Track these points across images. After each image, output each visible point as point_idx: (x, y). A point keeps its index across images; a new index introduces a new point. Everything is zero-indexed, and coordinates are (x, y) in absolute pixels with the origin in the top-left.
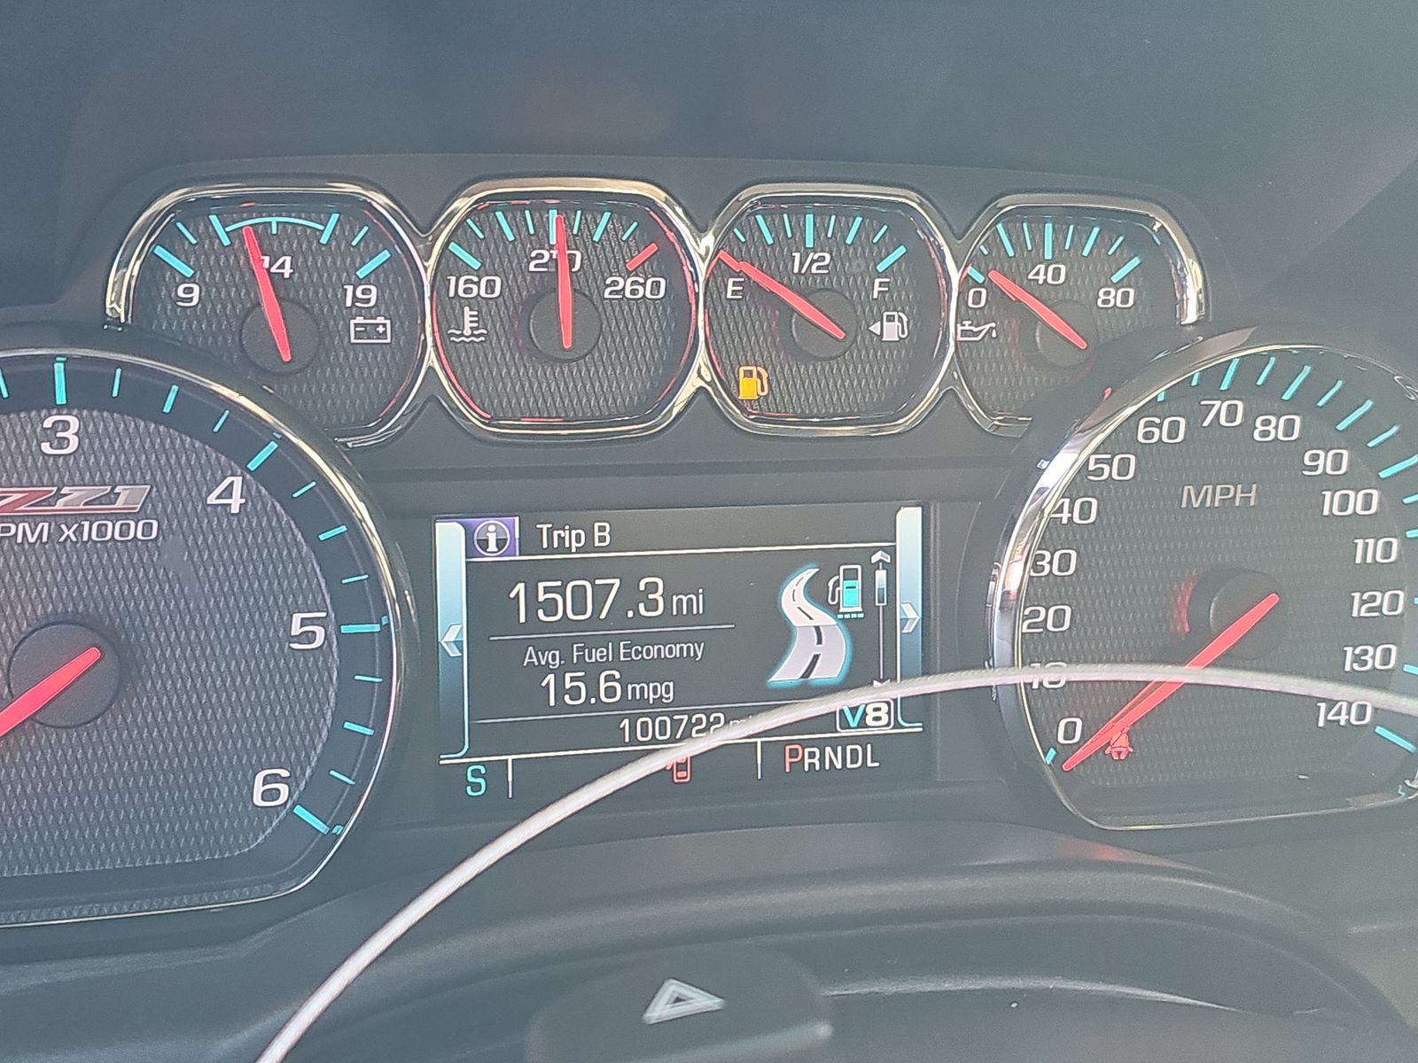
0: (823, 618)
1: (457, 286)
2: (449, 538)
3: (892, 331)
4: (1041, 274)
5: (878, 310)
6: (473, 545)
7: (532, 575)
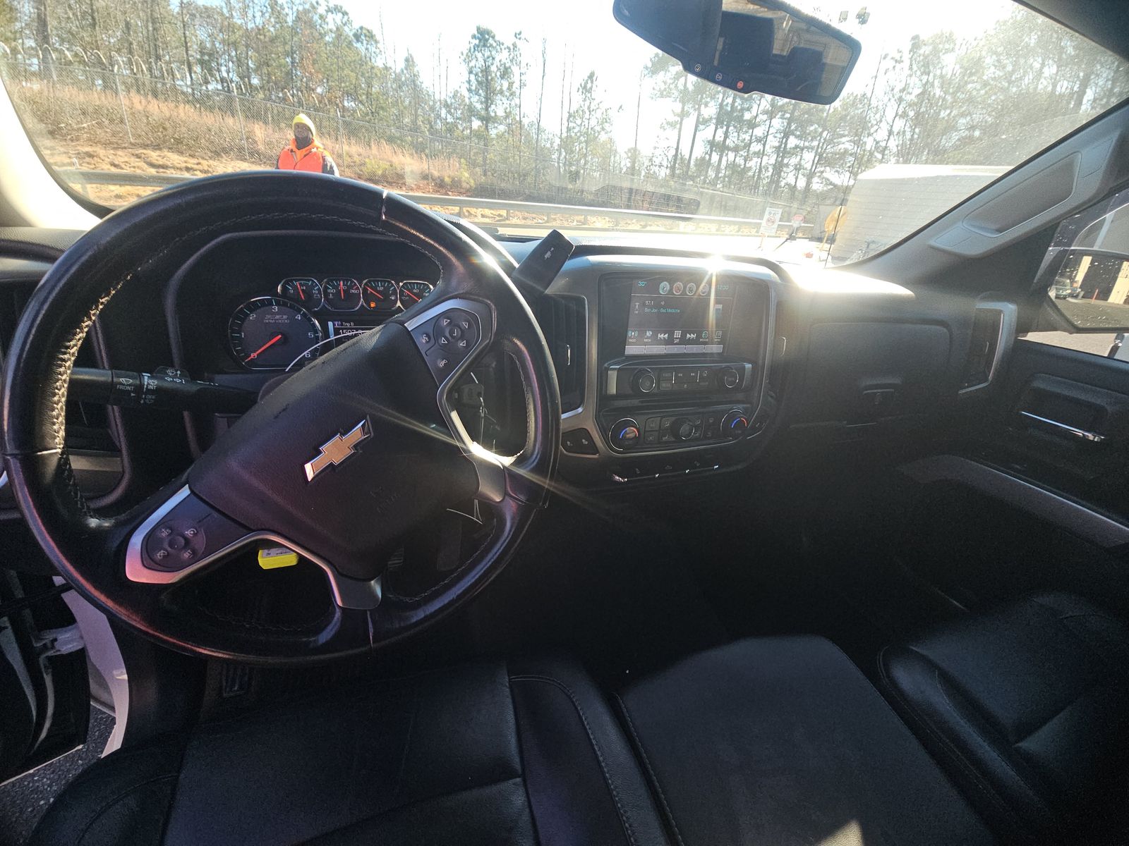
2: (330, 324)
4: (415, 291)
6: (334, 325)
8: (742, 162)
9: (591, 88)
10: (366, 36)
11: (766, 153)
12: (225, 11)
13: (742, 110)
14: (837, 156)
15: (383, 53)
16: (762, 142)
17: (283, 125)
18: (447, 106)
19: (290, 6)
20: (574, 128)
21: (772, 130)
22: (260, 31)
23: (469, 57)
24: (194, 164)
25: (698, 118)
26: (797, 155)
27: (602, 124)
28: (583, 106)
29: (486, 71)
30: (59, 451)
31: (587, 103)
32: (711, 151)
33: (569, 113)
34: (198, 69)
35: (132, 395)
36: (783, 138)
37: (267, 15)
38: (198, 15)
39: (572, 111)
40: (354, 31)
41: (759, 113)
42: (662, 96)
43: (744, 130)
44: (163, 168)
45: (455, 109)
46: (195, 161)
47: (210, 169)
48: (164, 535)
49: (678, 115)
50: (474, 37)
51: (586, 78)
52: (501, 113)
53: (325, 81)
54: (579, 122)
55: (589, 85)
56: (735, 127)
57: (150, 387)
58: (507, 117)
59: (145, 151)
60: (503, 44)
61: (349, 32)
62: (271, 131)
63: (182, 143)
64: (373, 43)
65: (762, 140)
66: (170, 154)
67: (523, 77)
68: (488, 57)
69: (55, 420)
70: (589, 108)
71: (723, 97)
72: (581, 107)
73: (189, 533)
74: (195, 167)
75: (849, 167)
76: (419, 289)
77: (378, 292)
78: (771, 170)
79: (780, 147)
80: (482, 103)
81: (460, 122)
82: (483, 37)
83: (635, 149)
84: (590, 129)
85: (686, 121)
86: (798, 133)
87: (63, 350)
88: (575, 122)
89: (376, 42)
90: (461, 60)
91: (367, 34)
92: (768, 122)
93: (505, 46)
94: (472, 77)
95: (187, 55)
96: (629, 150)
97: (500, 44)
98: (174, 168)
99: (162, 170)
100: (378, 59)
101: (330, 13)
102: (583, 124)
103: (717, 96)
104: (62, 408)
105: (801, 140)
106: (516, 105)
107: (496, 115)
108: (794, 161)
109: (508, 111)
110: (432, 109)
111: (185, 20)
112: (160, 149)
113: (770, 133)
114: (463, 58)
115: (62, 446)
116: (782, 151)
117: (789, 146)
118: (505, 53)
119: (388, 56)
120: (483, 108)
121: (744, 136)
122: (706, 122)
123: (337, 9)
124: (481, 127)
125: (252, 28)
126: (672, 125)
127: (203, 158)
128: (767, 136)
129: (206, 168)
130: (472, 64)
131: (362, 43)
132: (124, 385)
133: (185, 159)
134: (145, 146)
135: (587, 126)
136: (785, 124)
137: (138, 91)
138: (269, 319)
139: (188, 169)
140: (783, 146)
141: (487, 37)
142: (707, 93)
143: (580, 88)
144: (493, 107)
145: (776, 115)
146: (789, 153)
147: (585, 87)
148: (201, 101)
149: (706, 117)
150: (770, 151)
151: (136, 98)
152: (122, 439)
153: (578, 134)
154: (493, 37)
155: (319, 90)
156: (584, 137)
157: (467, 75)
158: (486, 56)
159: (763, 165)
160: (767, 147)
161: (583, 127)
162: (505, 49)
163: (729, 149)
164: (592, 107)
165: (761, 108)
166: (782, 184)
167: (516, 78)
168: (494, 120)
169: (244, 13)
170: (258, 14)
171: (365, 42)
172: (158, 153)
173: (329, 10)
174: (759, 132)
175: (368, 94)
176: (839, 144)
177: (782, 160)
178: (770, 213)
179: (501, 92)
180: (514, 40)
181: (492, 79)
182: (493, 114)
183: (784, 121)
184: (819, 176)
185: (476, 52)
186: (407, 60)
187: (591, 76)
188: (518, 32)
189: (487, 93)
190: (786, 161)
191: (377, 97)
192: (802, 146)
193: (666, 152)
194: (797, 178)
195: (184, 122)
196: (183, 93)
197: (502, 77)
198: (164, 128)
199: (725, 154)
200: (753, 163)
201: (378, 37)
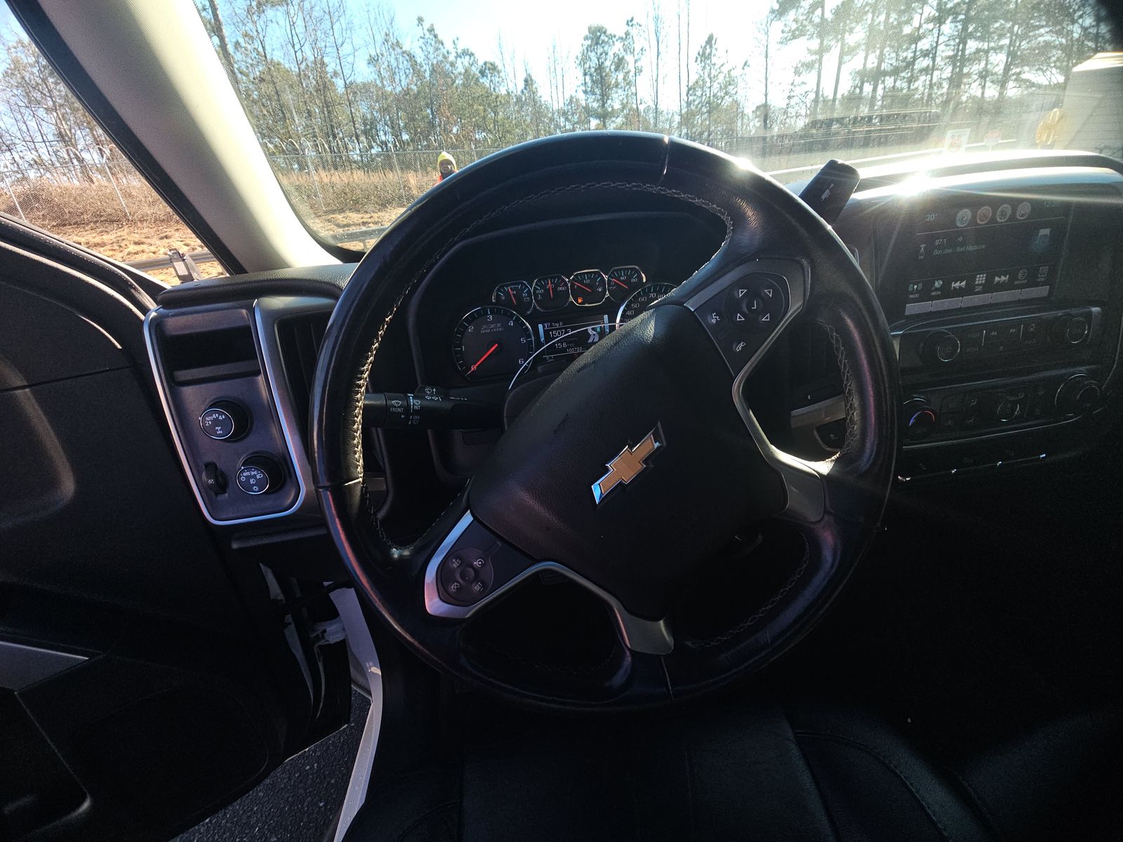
0: (595, 333)
1: (538, 292)
2: (540, 326)
3: (600, 290)
4: (622, 278)
5: (598, 287)
6: (544, 327)
7: (552, 330)
8: (905, 85)
9: (710, 54)
10: (489, 70)
11: (936, 67)
12: (378, 82)
13: (900, 24)
14: (1037, 51)
15: (505, 80)
16: (931, 56)
17: (429, 169)
18: (565, 114)
19: (426, 62)
20: (694, 101)
21: (942, 39)
22: (407, 92)
23: (584, 59)
24: (368, 218)
25: (842, 49)
26: (980, 61)
27: (726, 87)
28: (702, 75)
29: (600, 68)
30: (361, 480)
31: (707, 72)
32: (862, 84)
33: (688, 86)
34: (363, 138)
35: (403, 416)
36: (959, 45)
37: (410, 76)
38: (358, 92)
39: (691, 84)
40: (479, 70)
41: (922, 22)
42: (794, 37)
43: (904, 47)
44: (348, 227)
45: (573, 114)
46: (368, 215)
47: (379, 220)
48: (455, 566)
49: (815, 53)
50: (586, 38)
51: (704, 44)
52: (617, 106)
53: (459, 120)
54: (699, 93)
55: (708, 51)
56: (892, 47)
57: (416, 407)
58: (624, 107)
59: (333, 216)
60: (615, 37)
61: (475, 70)
62: (420, 176)
63: (358, 203)
64: (496, 74)
65: (931, 53)
66: (351, 214)
67: (638, 64)
68: (601, 54)
69: (356, 449)
70: (709, 75)
71: (873, 16)
72: (701, 76)
73: (477, 563)
74: (369, 220)
75: (1055, 62)
76: (627, 275)
77: (586, 285)
78: (945, 85)
79: (956, 55)
80: (598, 101)
81: (578, 126)
82: (597, 37)
83: (765, 106)
84: (712, 98)
85: (826, 57)
86: (979, 34)
87: (359, 376)
88: (695, 95)
89: (499, 72)
90: (576, 65)
91: (491, 67)
92: (936, 32)
93: (617, 37)
94: (588, 78)
95: (355, 128)
96: (758, 108)
97: (612, 37)
98: (355, 225)
99: (346, 228)
100: (501, 88)
101: (459, 58)
102: (704, 94)
103: (865, 18)
104: (359, 435)
105: (983, 41)
106: (632, 94)
107: (613, 110)
108: (976, 68)
109: (625, 101)
110: (552, 120)
111: (350, 98)
112: (343, 212)
113: (939, 42)
114: (578, 62)
115: (362, 475)
116: (959, 60)
117: (967, 52)
118: (619, 45)
119: (510, 84)
120: (599, 106)
121: (905, 54)
122: (852, 51)
123: (466, 53)
124: (599, 124)
125: (400, 91)
126: (809, 66)
127: (374, 212)
128: (936, 47)
129: (377, 220)
130: (587, 66)
131: (487, 77)
132: (395, 407)
133: (361, 216)
134: (333, 212)
135: (708, 95)
136: (960, 27)
137: (324, 168)
138: (485, 329)
139: (364, 224)
140: (960, 53)
141: (598, 34)
142: (852, 17)
143: (699, 57)
144: (609, 102)
145: (946, 20)
146: (969, 60)
147: (704, 53)
148: (367, 165)
149: (852, 44)
150: (942, 63)
151: (323, 174)
152: (386, 460)
153: (700, 106)
154: (605, 33)
155: (455, 130)
156: (706, 108)
157: (581, 78)
158: (599, 54)
159: (934, 81)
160: (938, 59)
161: (704, 97)
162: (617, 40)
163: (885, 74)
164: (713, 73)
165: (924, 16)
166: (964, 99)
167: (631, 67)
168: (613, 114)
169: (393, 80)
170: (403, 77)
171: (489, 75)
172: (343, 215)
173: (458, 56)
174: (924, 44)
175: (495, 122)
176: (1036, 37)
177: (961, 70)
178: (953, 136)
179: (617, 85)
180: (627, 28)
181: (606, 76)
182: (610, 109)
183: (958, 24)
184: (1016, 80)
185: (589, 53)
186: (526, 81)
187: (710, 41)
188: (630, 19)
189: (602, 89)
190: (965, 70)
191: (504, 123)
192: (986, 48)
193: (804, 99)
194: (983, 87)
195: (358, 185)
196: (355, 162)
197: (617, 69)
198: (344, 193)
199: (880, 82)
200: (921, 83)
201: (500, 67)
